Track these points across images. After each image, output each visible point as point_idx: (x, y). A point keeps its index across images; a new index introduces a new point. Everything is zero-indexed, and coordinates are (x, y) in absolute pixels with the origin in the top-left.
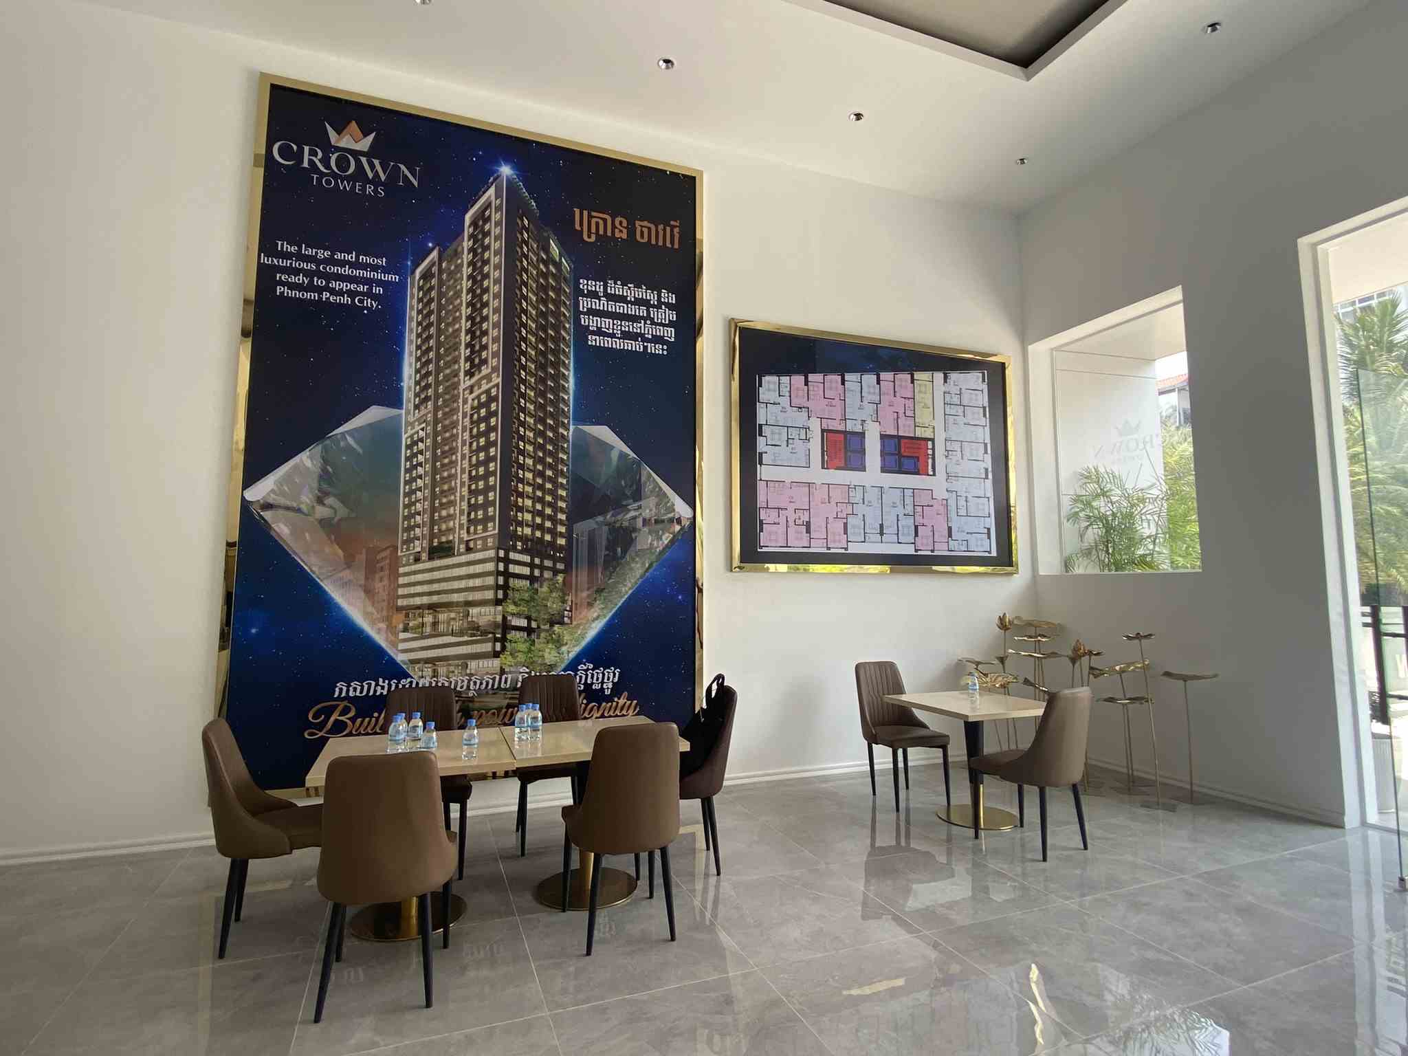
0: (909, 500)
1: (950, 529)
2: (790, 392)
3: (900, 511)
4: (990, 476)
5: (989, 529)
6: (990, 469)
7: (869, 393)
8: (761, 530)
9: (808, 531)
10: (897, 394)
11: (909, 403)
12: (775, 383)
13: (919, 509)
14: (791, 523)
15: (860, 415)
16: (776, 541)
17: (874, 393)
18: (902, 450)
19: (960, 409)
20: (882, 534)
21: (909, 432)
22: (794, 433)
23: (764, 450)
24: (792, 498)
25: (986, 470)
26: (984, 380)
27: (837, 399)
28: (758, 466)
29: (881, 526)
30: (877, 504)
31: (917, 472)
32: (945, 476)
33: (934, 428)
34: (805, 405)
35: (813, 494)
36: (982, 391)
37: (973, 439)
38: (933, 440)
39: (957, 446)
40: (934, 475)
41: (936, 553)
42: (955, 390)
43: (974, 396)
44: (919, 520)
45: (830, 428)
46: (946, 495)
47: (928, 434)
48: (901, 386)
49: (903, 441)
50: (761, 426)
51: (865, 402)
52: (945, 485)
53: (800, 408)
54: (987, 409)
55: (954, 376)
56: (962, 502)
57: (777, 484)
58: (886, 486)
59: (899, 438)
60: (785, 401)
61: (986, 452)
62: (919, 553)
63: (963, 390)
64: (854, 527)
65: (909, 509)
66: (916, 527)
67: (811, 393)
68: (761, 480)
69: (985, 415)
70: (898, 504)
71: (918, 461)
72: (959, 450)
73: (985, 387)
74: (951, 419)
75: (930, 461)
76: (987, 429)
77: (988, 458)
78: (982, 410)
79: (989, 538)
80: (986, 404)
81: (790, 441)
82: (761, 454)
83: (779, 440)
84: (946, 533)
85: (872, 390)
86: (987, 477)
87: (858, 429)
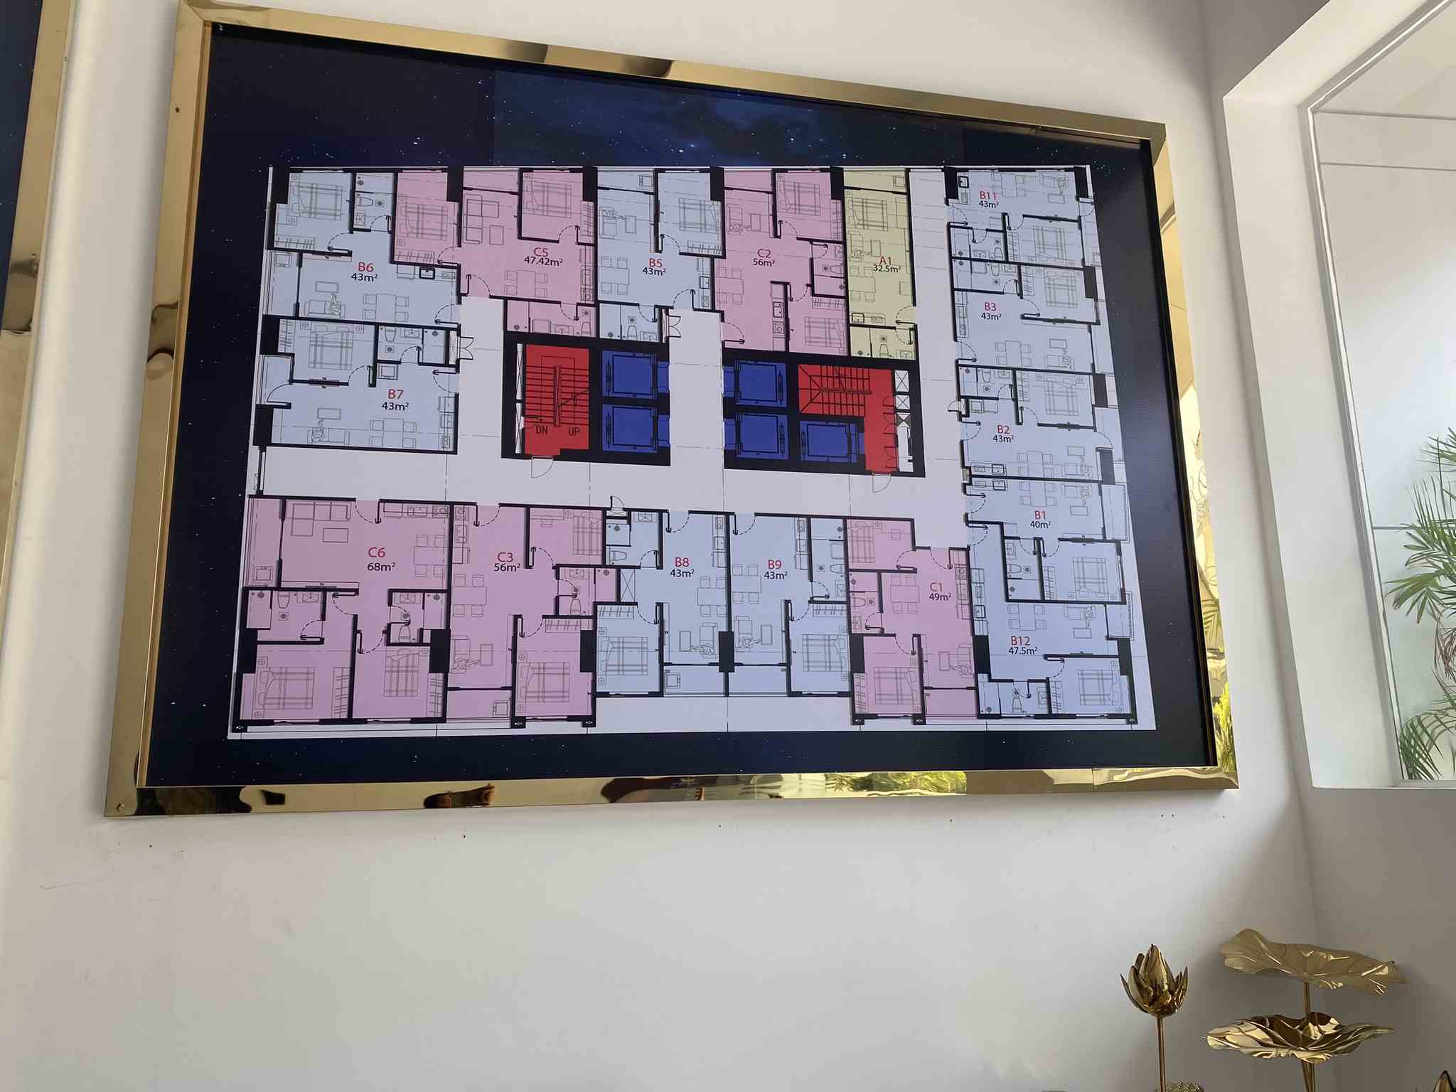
0: (827, 554)
1: (981, 647)
2: (393, 219)
3: (799, 589)
4: (1120, 472)
5: (1124, 644)
6: (1118, 453)
7: (684, 225)
8: (249, 664)
9: (440, 662)
10: (784, 229)
11: (830, 256)
12: (337, 191)
13: (865, 582)
14: (372, 636)
15: (650, 292)
16: (308, 700)
17: (703, 226)
18: (804, 397)
19: (1007, 276)
20: (727, 663)
21: (828, 341)
22: (398, 345)
23: (277, 398)
24: (381, 553)
25: (1105, 455)
26: (1081, 192)
27: (568, 240)
28: (254, 451)
29: (726, 641)
30: (708, 567)
31: (858, 466)
32: (959, 476)
33: (915, 329)
34: (446, 259)
35: (465, 539)
36: (1079, 221)
37: (1054, 363)
38: (912, 367)
39: (999, 384)
40: (919, 471)
41: (932, 725)
42: (983, 218)
43: (1050, 238)
44: (865, 615)
45: (540, 328)
46: (963, 536)
47: (897, 347)
48: (798, 207)
49: (804, 371)
50: (272, 323)
51: (669, 254)
52: (961, 504)
53: (430, 267)
54: (1099, 274)
55: (979, 179)
56: (1022, 556)
57: (323, 508)
58: (743, 509)
59: (791, 361)
60: (372, 247)
61: (1101, 400)
62: (870, 726)
63: (1014, 221)
64: (621, 645)
65: (830, 582)
66: (856, 645)
67: (469, 221)
68: (260, 494)
69: (1091, 292)
70: (788, 565)
71: (861, 429)
72: (1007, 393)
73: (1088, 211)
74: (976, 303)
75: (903, 432)
76: (1103, 332)
77: (1110, 418)
78: (1080, 278)
79: (1126, 669)
80: (1094, 259)
81: (385, 370)
82: (266, 413)
83: (342, 365)
84: (967, 657)
85: (693, 216)
86: (1108, 478)
87: (645, 331)
